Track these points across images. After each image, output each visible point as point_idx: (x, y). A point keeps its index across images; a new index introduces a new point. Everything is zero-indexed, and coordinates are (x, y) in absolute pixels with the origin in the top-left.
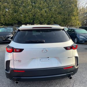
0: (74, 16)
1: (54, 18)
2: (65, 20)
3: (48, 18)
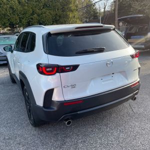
0: (72, 11)
1: (38, 15)
2: (58, 18)
3: (27, 16)
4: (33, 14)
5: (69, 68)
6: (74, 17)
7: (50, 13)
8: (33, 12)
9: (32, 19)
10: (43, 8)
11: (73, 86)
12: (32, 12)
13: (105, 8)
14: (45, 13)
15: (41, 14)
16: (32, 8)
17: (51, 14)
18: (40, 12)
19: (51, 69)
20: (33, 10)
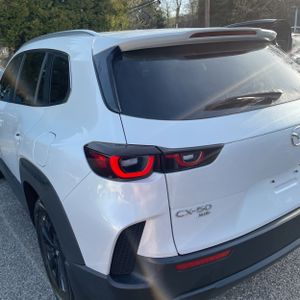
1: (43, 21)
3: (18, 21)
4: (30, 18)
5: (190, 156)
6: (121, 25)
7: (68, 16)
8: (32, 13)
9: (29, 28)
10: (53, 5)
11: (203, 211)
12: (28, 14)
13: (178, 10)
14: (58, 16)
15: (50, 18)
16: (28, 5)
17: (71, 19)
18: (46, 14)
19: (135, 161)
20: (30, 9)
